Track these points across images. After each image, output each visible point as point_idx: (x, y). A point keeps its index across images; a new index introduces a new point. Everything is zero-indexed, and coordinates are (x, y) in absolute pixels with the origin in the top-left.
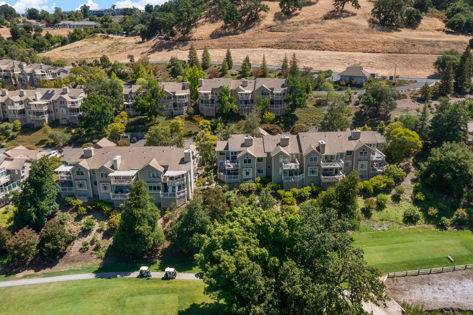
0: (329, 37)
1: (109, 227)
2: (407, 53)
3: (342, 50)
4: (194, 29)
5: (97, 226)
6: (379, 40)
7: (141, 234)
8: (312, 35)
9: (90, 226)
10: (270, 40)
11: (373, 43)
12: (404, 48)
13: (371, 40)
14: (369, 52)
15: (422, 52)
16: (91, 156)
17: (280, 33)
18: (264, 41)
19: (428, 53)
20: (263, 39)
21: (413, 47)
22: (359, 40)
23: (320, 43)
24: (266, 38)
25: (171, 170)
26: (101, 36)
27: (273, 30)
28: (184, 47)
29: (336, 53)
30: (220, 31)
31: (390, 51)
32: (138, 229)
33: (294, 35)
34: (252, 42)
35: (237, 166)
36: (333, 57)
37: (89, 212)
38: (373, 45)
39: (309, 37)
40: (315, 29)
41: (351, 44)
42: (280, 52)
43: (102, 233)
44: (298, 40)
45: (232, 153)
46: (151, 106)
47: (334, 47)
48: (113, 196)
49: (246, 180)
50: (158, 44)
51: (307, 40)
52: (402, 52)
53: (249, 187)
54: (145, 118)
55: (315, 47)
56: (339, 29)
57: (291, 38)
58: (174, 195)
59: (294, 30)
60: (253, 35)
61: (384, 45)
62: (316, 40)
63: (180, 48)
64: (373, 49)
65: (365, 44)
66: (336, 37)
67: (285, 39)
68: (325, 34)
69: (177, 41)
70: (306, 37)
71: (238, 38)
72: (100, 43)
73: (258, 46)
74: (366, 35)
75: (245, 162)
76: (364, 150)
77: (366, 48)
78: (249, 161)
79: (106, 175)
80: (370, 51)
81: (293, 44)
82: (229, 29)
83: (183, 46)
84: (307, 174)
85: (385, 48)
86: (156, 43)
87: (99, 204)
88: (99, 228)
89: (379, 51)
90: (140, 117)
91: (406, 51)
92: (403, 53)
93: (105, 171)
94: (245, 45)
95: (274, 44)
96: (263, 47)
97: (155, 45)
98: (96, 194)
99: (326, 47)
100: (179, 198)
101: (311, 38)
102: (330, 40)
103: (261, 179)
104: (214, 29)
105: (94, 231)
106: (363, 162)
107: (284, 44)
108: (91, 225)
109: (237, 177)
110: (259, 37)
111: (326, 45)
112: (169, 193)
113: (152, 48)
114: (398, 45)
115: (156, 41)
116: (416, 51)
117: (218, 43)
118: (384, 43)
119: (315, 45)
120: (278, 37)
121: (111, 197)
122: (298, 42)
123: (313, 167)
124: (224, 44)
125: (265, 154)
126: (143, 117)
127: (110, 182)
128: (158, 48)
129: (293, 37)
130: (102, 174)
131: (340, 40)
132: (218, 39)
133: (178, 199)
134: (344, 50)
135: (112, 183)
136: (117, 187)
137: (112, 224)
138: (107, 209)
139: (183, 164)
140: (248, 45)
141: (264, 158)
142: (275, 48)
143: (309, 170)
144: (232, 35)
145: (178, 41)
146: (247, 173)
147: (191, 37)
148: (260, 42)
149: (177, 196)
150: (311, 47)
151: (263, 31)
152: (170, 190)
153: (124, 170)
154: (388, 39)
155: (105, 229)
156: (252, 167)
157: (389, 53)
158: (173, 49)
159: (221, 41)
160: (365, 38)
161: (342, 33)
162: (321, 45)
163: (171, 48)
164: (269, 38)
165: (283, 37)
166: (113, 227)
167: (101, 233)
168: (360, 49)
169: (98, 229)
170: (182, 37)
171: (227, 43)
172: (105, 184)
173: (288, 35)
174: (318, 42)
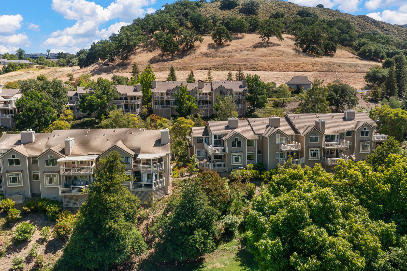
0: (262, 60)
1: (56, 234)
2: (335, 72)
3: (276, 70)
4: (132, 57)
5: (36, 235)
6: (308, 62)
7: (114, 235)
8: (246, 59)
9: (26, 235)
10: (208, 64)
11: (303, 64)
12: (332, 68)
13: (301, 62)
14: (301, 72)
15: (348, 71)
16: (32, 142)
17: (216, 58)
18: (202, 65)
19: (353, 71)
20: (200, 63)
21: (339, 67)
22: (289, 62)
23: (255, 65)
24: (203, 62)
25: (144, 153)
26: (37, 67)
27: (208, 56)
28: (124, 71)
29: (270, 72)
30: (158, 58)
31: (320, 70)
32: (110, 227)
33: (230, 60)
34: (191, 66)
35: (224, 150)
36: (270, 76)
37: (25, 215)
38: (303, 66)
39: (243, 61)
40: (247, 55)
41: (283, 65)
42: (219, 73)
43: (45, 244)
44: (234, 63)
45: (215, 137)
46: (101, 104)
47: (268, 68)
48: (63, 191)
49: (236, 168)
50: (97, 68)
51: (243, 63)
52: (330, 71)
53: (243, 175)
54: (93, 120)
55: (251, 68)
56: (270, 55)
57: (227, 62)
58: (150, 185)
59: (229, 56)
60: (191, 60)
61: (313, 66)
62: (251, 63)
63: (120, 71)
64: (305, 69)
65: (296, 65)
66: (268, 61)
67: (222, 63)
68: (258, 59)
69: (116, 66)
70: (241, 61)
71: (176, 62)
72: (35, 72)
73: (197, 68)
74: (295, 59)
75: (234, 145)
76: (365, 129)
77: (298, 69)
78: (239, 144)
79: (54, 163)
80: (302, 70)
81: (229, 66)
82: (166, 57)
83: (123, 69)
84: (307, 157)
85: (314, 68)
86: (95, 68)
87: (40, 204)
88: (41, 237)
89: (311, 70)
90: (87, 119)
91: (334, 71)
92: (332, 72)
93: (51, 157)
94: (184, 68)
95: (212, 66)
96: (201, 69)
97: (94, 70)
98: (36, 192)
99: (261, 68)
100: (156, 191)
101: (246, 62)
102: (264, 63)
103: (254, 165)
104: (152, 57)
105: (33, 242)
106: (365, 143)
107: (221, 66)
108: (28, 233)
109: (224, 165)
110: (196, 62)
111: (261, 67)
112: (143, 184)
113: (91, 72)
114: (325, 66)
115: (95, 66)
116: (342, 70)
117: (158, 67)
118: (313, 65)
119: (251, 67)
120: (215, 61)
121: (60, 191)
122: (234, 65)
123: (315, 149)
124: (164, 67)
125: (256, 136)
126: (90, 119)
127: (59, 172)
128: (97, 72)
129: (228, 61)
130: (47, 161)
131: (272, 63)
132: (157, 64)
133: (154, 191)
134: (278, 70)
135: (62, 172)
136: (69, 178)
137: (62, 230)
138: (53, 209)
139: (159, 146)
140: (187, 68)
141: (256, 140)
142: (213, 70)
143: (310, 152)
144: (170, 61)
145: (118, 66)
146: (237, 160)
147: (130, 63)
148: (198, 66)
149: (154, 188)
150: (247, 68)
151: (200, 56)
152: (144, 178)
153: (80, 155)
154: (316, 61)
155: (50, 238)
156: (242, 152)
157: (319, 72)
158: (112, 72)
159: (161, 65)
160: (295, 61)
161: (274, 58)
162: (256, 67)
163: (110, 71)
164: (206, 62)
165: (220, 61)
166: (63, 233)
167: (42, 244)
168: (292, 69)
169: (38, 239)
170: (121, 62)
171: (167, 67)
172: (51, 174)
173: (224, 60)
174: (253, 64)
